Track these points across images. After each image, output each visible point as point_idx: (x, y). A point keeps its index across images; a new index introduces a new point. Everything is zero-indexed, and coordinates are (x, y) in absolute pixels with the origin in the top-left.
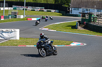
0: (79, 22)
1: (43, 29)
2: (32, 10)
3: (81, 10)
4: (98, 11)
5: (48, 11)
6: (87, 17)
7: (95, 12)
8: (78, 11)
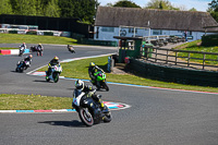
0: (114, 57)
1: (36, 74)
2: (10, 32)
3: (118, 31)
4: (154, 33)
5: (46, 34)
6: (131, 46)
7: (148, 36)
8: (112, 34)
